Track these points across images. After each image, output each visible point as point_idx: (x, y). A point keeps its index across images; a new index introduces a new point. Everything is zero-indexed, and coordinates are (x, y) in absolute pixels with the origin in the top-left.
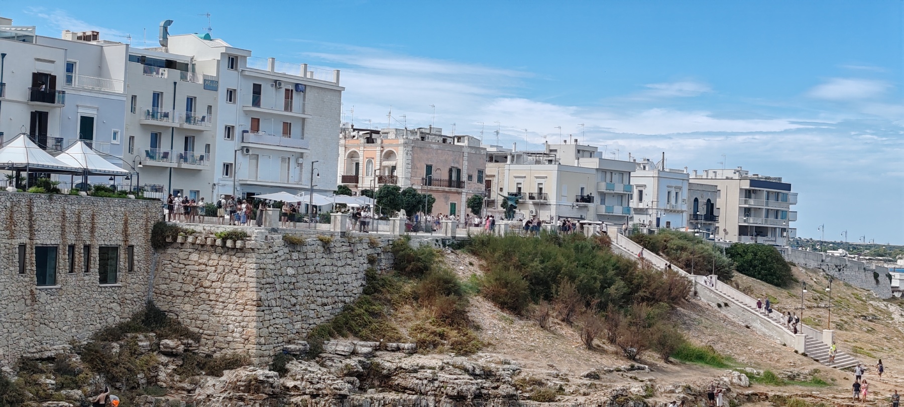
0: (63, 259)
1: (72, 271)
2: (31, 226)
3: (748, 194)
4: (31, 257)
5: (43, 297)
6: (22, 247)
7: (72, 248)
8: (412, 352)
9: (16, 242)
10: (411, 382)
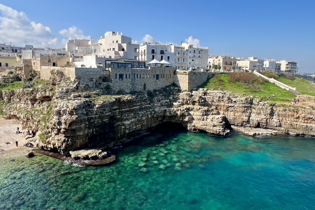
0: (160, 76)
1: (161, 78)
2: (155, 72)
3: (287, 65)
4: (155, 76)
5: (157, 81)
6: (154, 74)
7: (161, 74)
8: (213, 90)
9: (153, 74)
10: (212, 94)
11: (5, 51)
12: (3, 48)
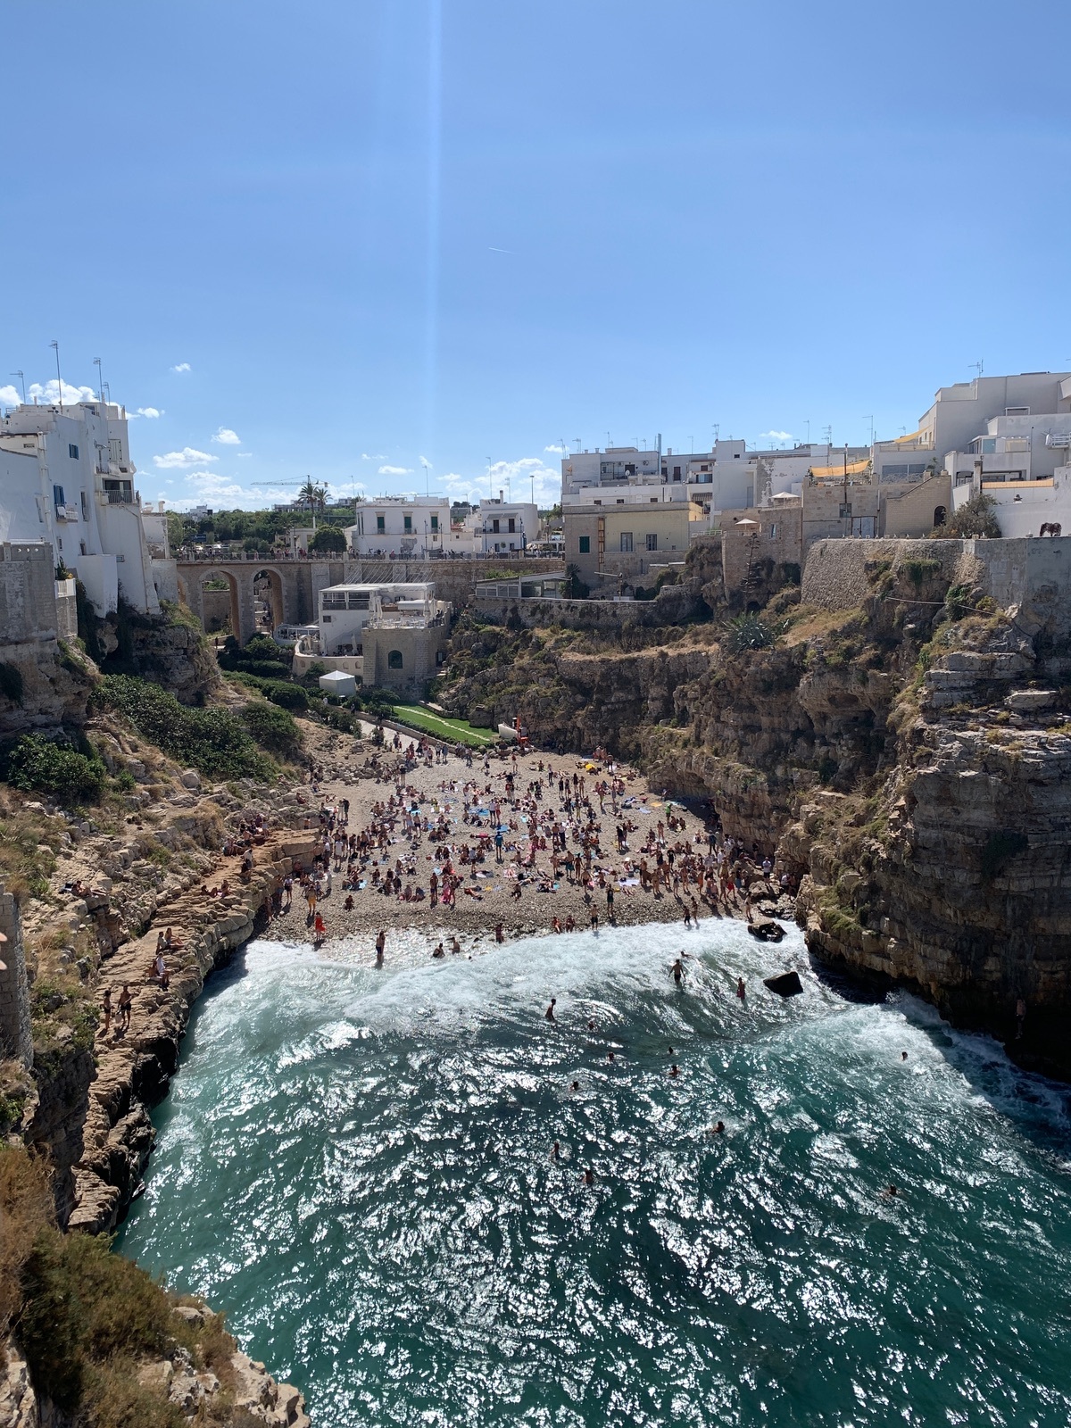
11: (640, 477)
12: (631, 468)
